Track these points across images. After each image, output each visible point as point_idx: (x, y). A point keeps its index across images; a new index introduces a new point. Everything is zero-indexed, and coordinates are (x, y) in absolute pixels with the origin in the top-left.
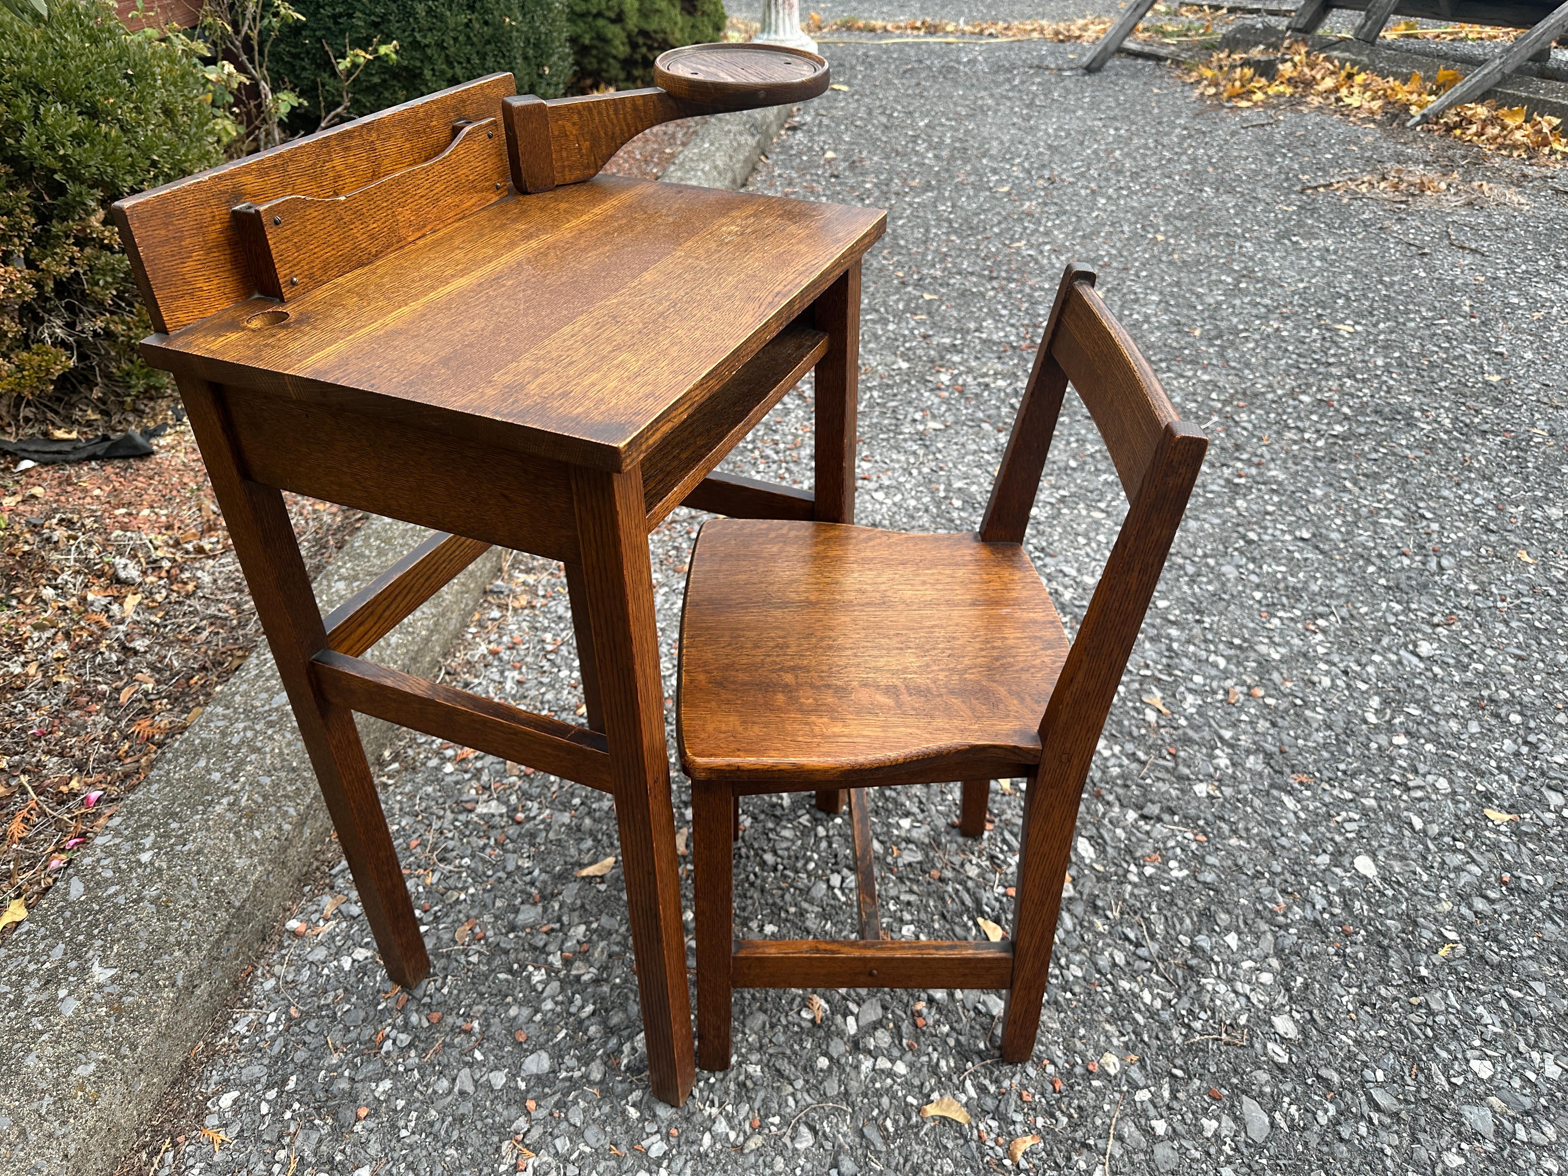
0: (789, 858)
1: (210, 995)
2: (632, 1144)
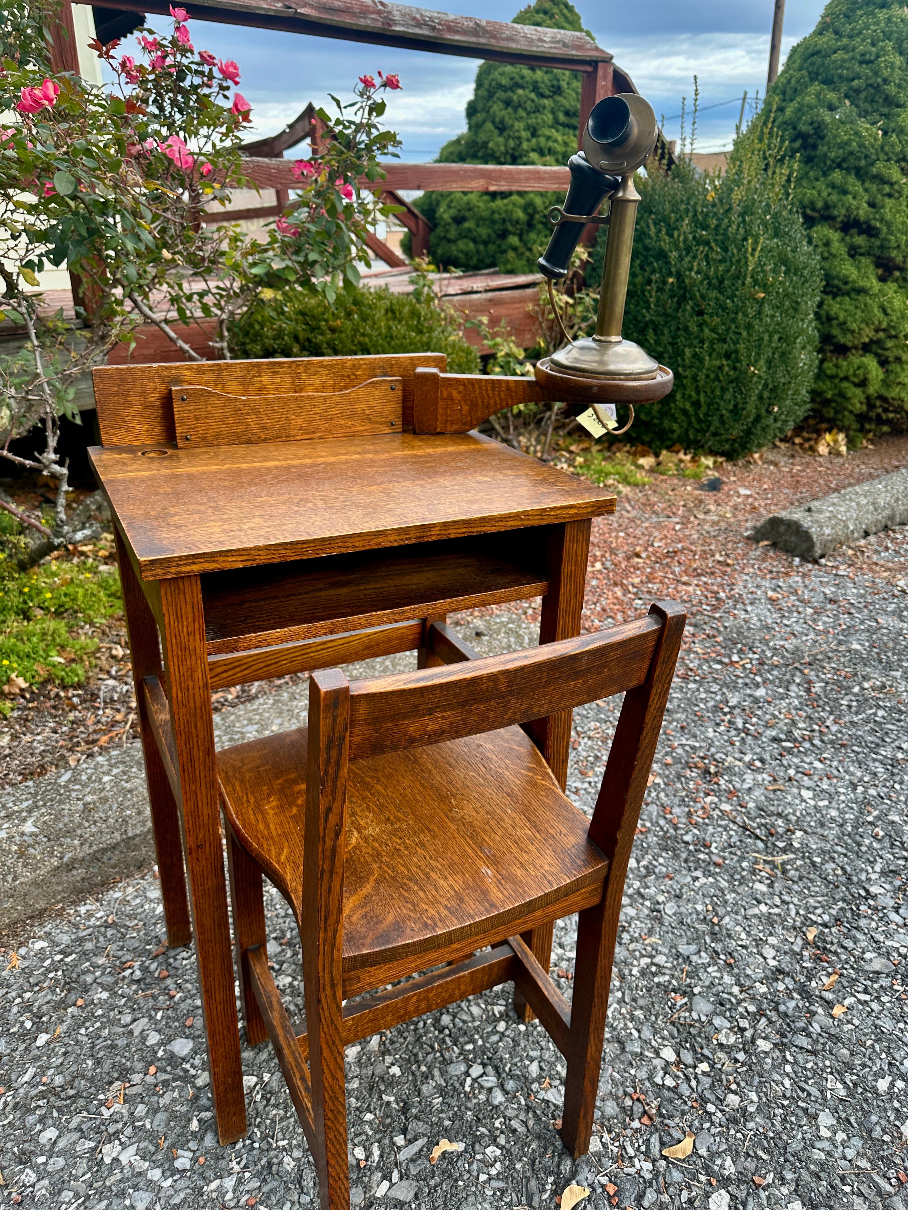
0: (461, 1029)
1: (83, 879)
2: (173, 1146)
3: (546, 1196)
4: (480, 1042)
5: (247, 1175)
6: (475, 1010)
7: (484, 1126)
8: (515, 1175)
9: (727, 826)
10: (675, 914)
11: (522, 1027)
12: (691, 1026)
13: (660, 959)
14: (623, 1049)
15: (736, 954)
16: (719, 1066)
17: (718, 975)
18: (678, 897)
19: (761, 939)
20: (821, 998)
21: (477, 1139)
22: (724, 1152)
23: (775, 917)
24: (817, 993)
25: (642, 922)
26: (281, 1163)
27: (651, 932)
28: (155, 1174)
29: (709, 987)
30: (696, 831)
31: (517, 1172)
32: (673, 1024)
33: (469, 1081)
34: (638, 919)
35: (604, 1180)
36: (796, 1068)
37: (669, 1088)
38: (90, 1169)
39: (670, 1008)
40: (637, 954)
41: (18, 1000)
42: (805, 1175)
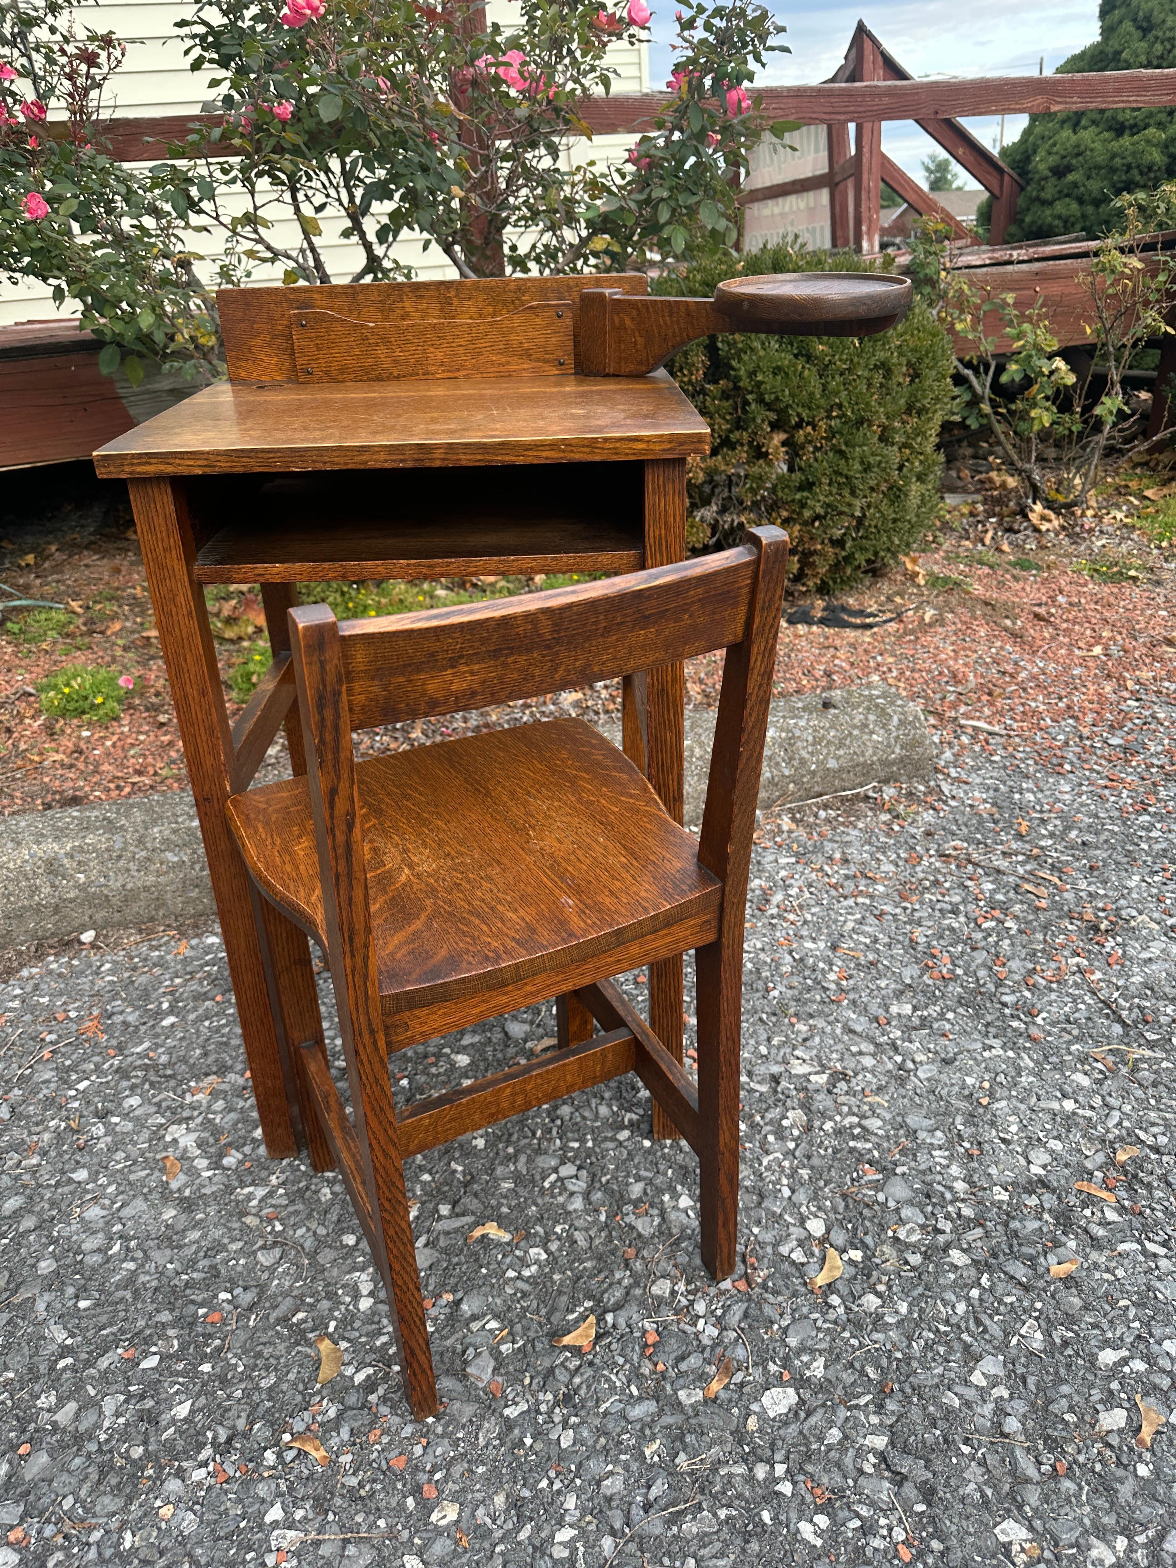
2: (230, 1145)
3: (571, 1317)
4: (590, 1144)
5: (281, 1191)
6: (603, 1110)
7: (543, 1227)
8: (549, 1284)
9: (1080, 996)
10: (929, 1080)
11: (647, 1143)
12: (868, 1206)
13: (873, 1124)
14: (760, 1204)
15: (986, 1147)
16: (878, 1261)
17: (944, 1162)
18: (947, 1062)
19: (1039, 1139)
20: (1086, 1231)
21: (528, 1236)
22: (819, 1351)
23: (1081, 1121)
24: (1083, 1223)
25: (875, 1076)
26: (317, 1192)
27: (880, 1089)
28: (202, 1163)
29: (923, 1173)
30: (1027, 994)
31: (553, 1283)
32: (844, 1196)
33: (553, 1177)
34: (872, 1072)
35: (648, 1325)
36: (985, 1297)
37: (793, 1263)
38: (151, 1140)
39: (853, 1180)
40: (845, 1109)
41: (167, 983)
42: (915, 1414)
